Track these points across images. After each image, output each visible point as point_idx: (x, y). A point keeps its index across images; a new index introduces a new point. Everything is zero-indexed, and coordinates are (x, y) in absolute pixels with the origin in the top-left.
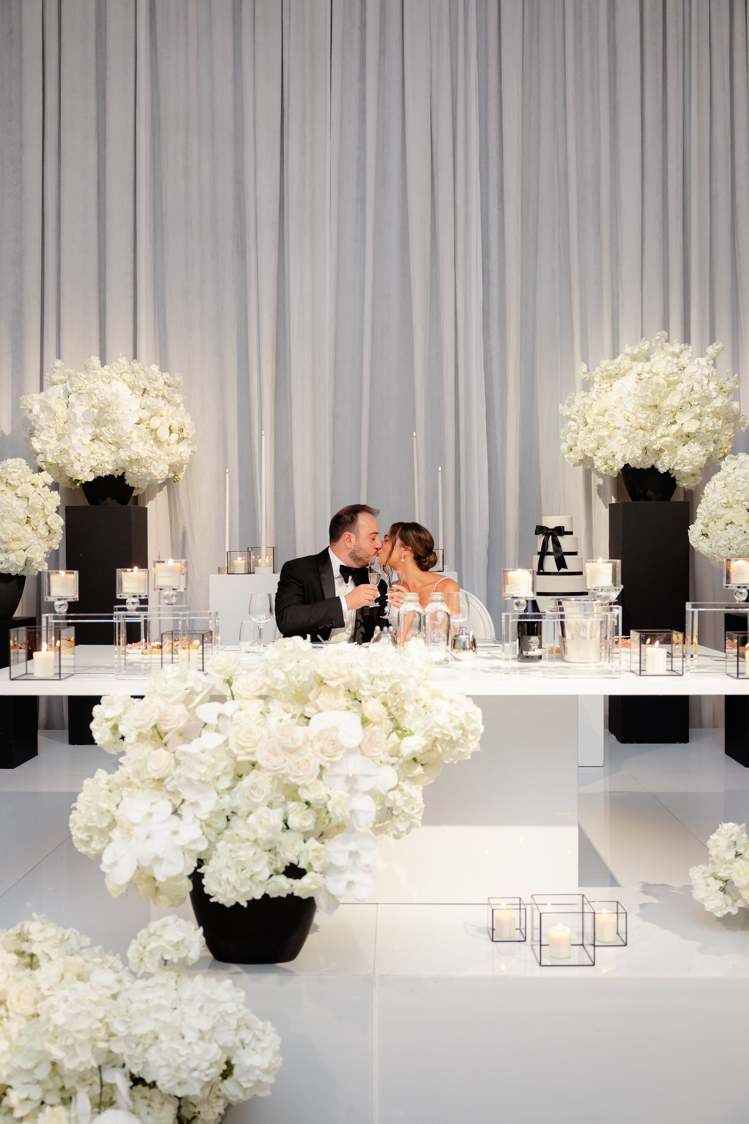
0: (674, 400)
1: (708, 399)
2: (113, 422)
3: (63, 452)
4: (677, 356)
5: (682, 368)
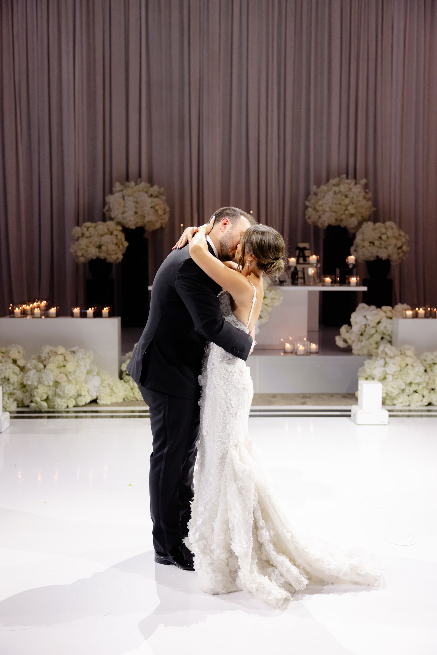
1: (359, 201)
2: (142, 207)
4: (349, 184)
5: (350, 189)
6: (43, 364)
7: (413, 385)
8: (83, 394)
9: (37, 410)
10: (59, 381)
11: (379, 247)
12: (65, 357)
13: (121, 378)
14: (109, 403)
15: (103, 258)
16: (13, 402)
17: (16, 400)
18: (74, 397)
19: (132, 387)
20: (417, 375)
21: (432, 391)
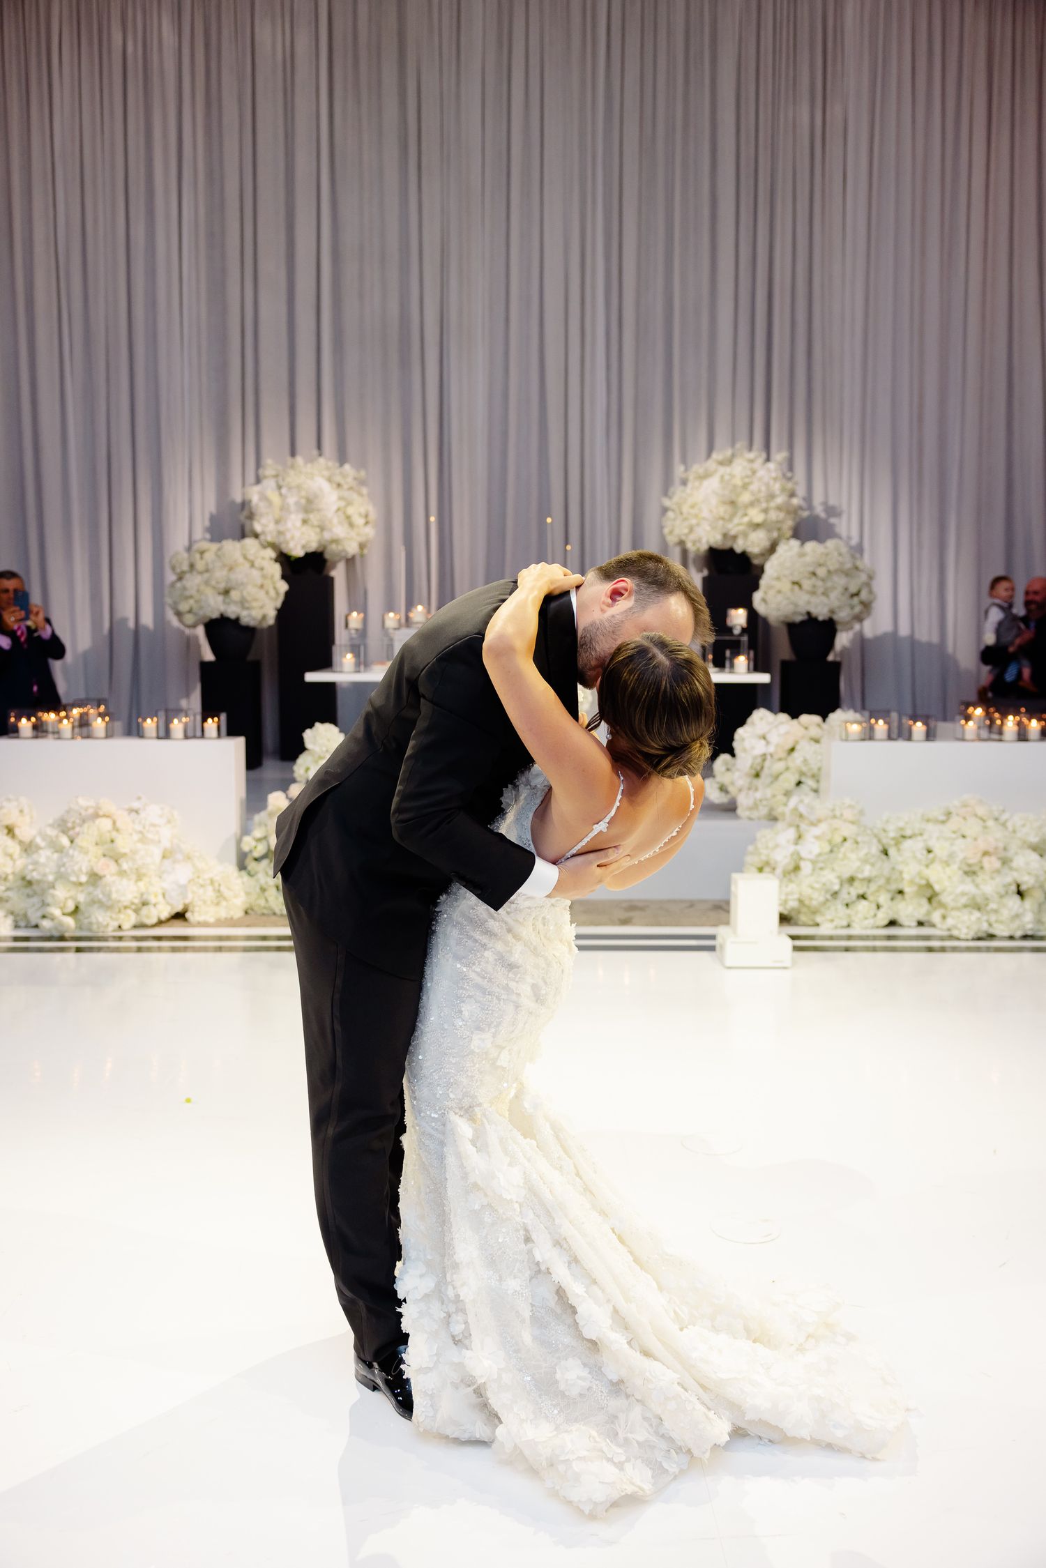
0: (746, 498)
1: (771, 496)
2: (319, 510)
3: (280, 533)
4: (751, 461)
5: (754, 472)
6: (69, 837)
7: (856, 884)
8: (153, 899)
9: (56, 934)
10: (101, 873)
11: (813, 593)
12: (114, 823)
13: (242, 866)
14: (212, 920)
15: (233, 616)
16: (6, 916)
17: (12, 913)
18: (133, 907)
19: (265, 886)
20: (865, 861)
21: (899, 896)
